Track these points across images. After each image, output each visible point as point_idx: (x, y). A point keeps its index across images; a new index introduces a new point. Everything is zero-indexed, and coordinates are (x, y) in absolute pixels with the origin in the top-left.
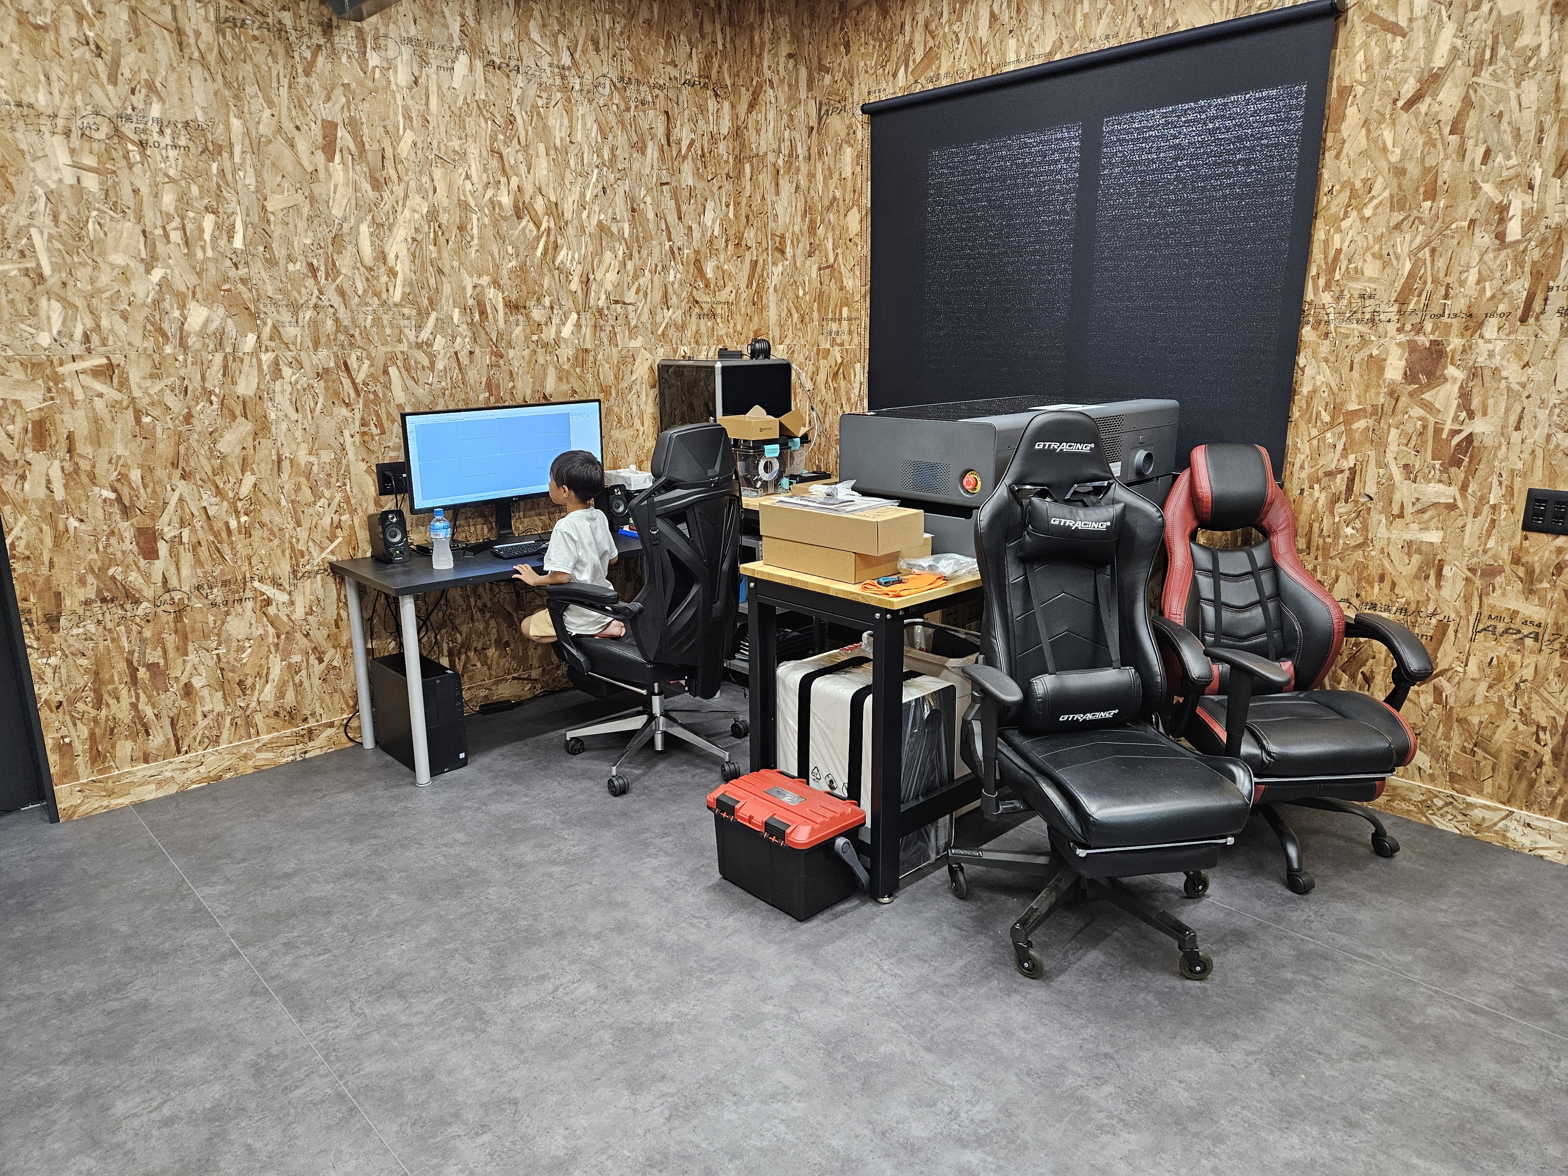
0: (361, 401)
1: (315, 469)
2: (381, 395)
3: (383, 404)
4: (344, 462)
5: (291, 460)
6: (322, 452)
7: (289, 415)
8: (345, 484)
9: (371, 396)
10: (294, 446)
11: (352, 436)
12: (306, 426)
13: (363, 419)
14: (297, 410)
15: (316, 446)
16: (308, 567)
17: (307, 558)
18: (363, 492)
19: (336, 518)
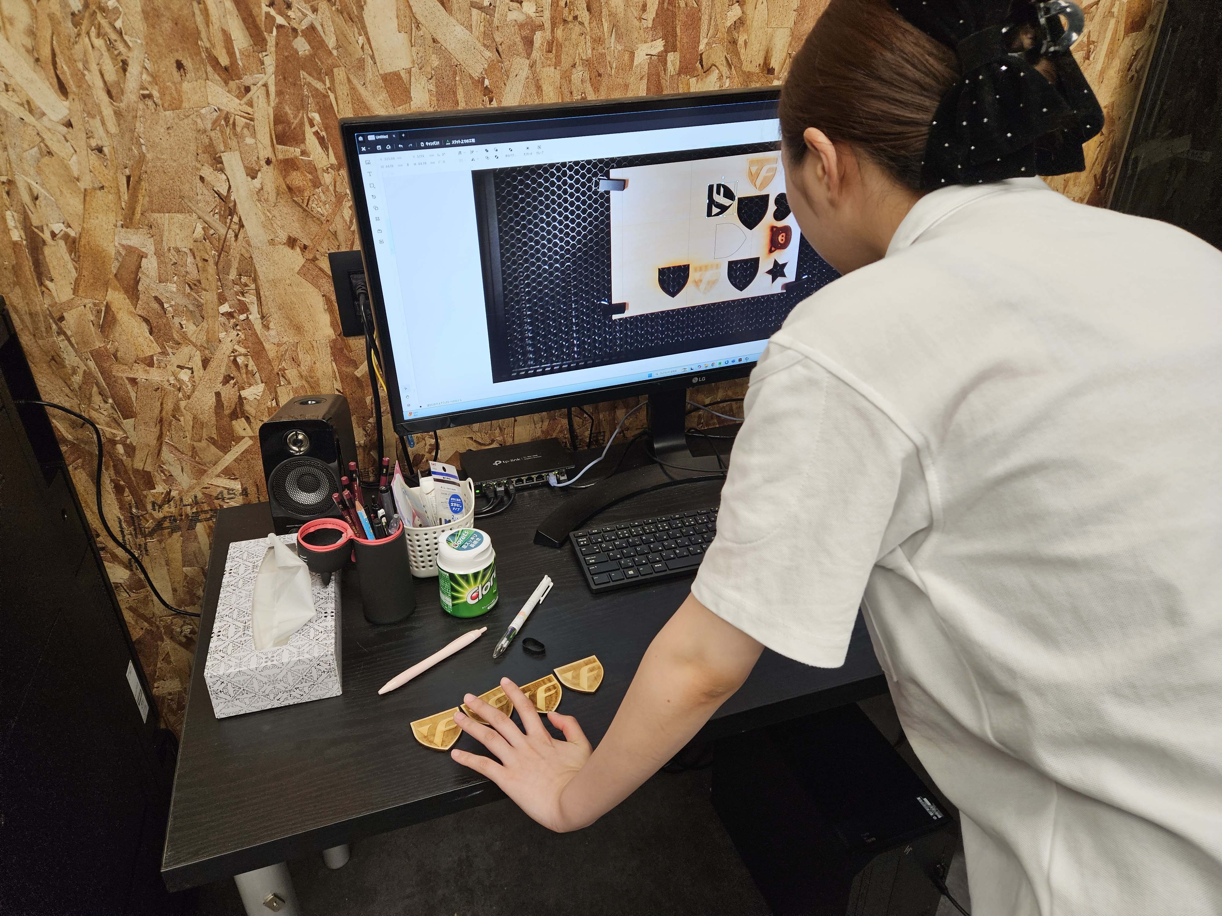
0: (270, 61)
1: (150, 265)
2: (331, 42)
3: (340, 74)
4: (236, 249)
5: (72, 244)
6: (162, 219)
7: (39, 102)
8: (244, 308)
9: (302, 46)
10: (75, 203)
11: (252, 174)
12: (100, 138)
13: (279, 119)
14: (63, 89)
15: (143, 201)
16: (169, 509)
17: (160, 488)
18: (298, 329)
19: (229, 393)
